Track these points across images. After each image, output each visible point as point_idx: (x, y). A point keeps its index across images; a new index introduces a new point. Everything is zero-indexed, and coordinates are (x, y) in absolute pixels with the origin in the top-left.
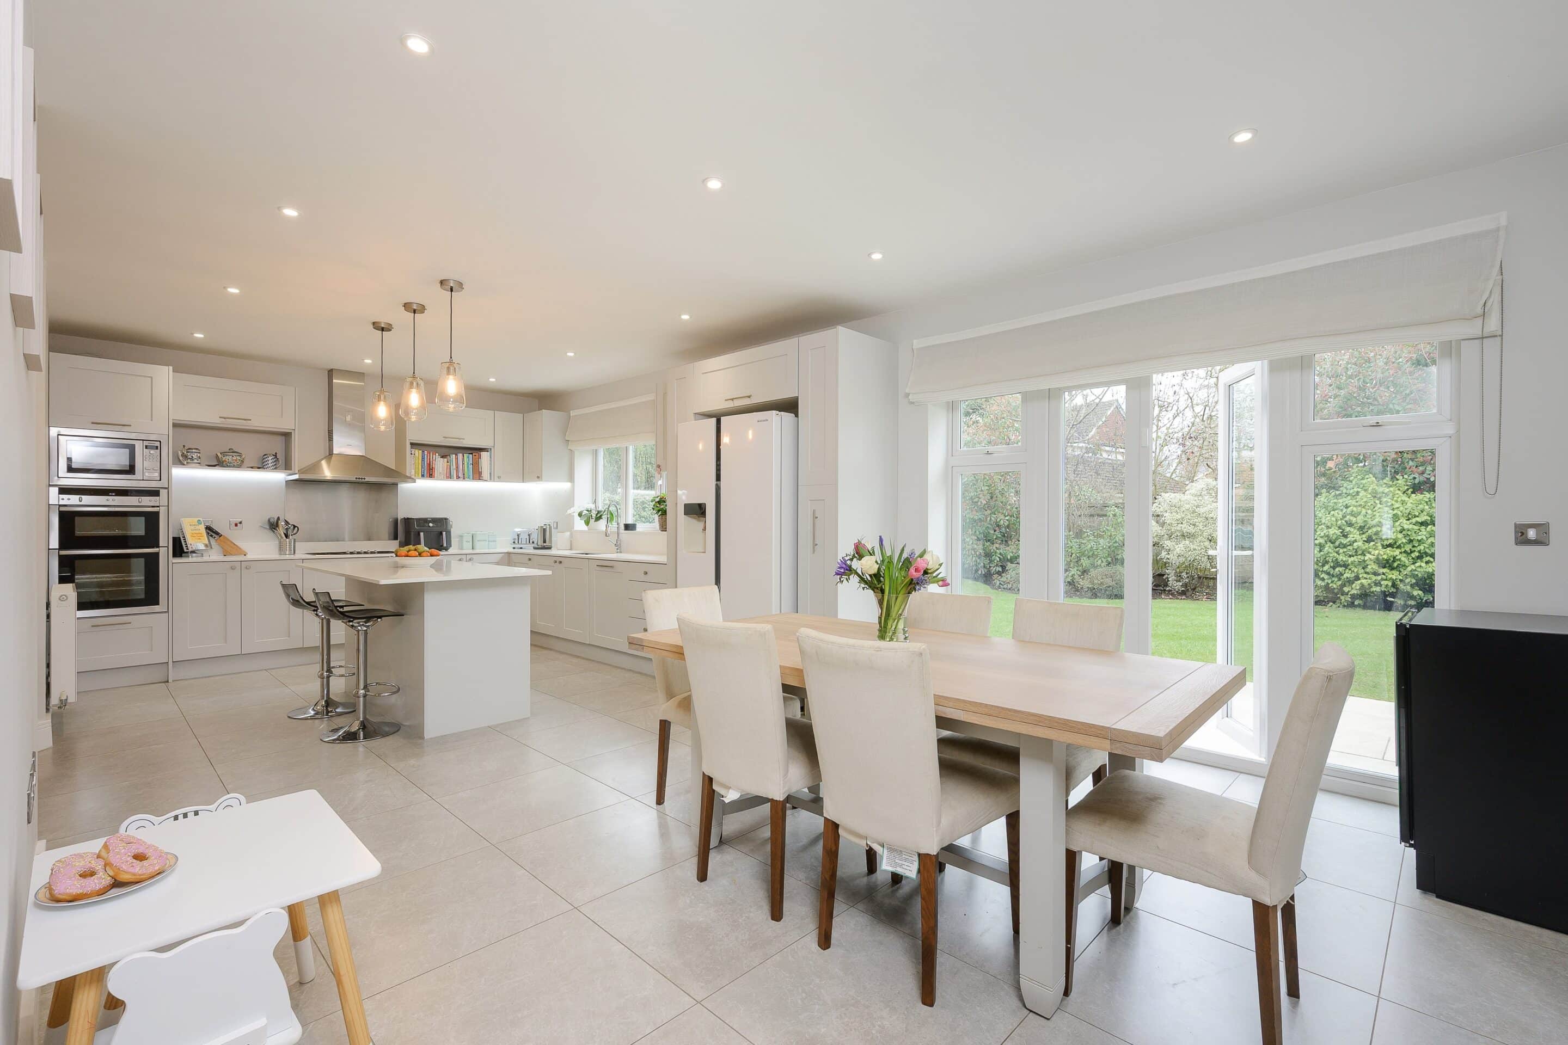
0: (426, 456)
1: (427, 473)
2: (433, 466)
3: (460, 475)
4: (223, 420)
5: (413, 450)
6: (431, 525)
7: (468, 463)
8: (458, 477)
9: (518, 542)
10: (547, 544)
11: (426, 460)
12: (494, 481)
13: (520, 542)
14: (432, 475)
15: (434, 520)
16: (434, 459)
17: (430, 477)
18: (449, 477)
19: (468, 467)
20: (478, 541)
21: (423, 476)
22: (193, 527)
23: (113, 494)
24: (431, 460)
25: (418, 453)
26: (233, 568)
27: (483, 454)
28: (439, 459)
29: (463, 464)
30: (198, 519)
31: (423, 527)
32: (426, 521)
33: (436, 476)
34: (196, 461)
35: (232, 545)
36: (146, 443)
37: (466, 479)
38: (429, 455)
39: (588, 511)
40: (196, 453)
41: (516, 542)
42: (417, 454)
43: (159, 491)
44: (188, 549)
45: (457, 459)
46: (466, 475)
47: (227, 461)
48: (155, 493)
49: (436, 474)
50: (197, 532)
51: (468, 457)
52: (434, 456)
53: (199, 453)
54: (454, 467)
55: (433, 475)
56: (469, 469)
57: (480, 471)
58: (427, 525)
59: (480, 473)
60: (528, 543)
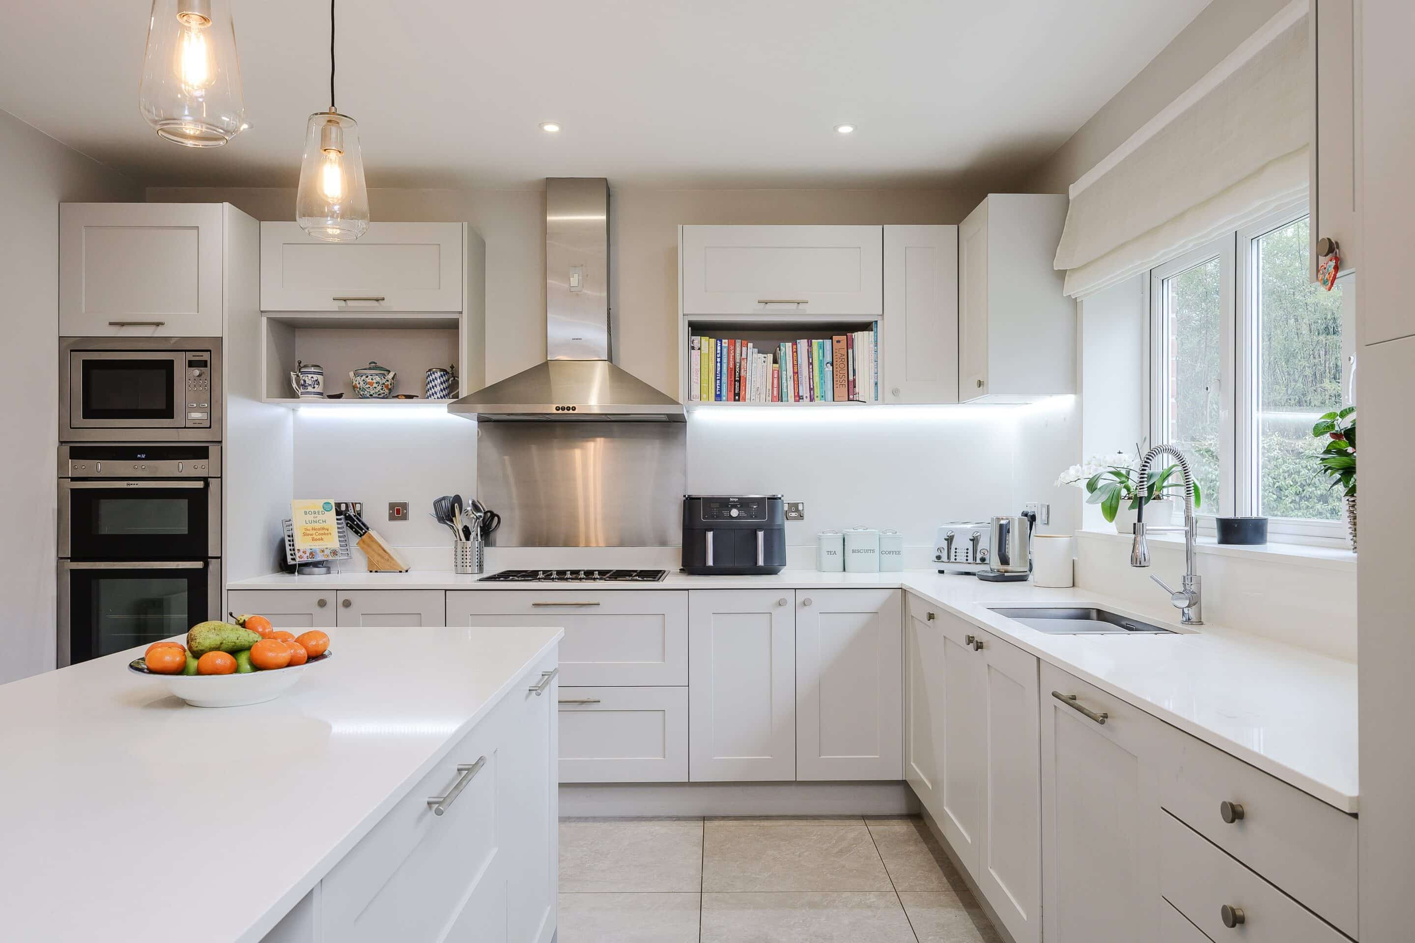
0: (725, 351)
1: (728, 391)
2: (743, 374)
3: (804, 391)
4: (342, 303)
5: (697, 339)
6: (734, 513)
7: (821, 362)
8: (798, 398)
9: (949, 558)
10: (1015, 566)
11: (725, 360)
12: (884, 403)
13: (952, 559)
14: (739, 394)
15: (744, 503)
16: (744, 356)
17: (735, 400)
18: (779, 397)
19: (821, 371)
20: (853, 551)
21: (718, 397)
22: (310, 517)
23: (143, 456)
24: (738, 360)
25: (707, 343)
26: (322, 603)
27: (859, 337)
28: (755, 355)
29: (811, 364)
30: (326, 501)
31: (718, 517)
32: (725, 503)
33: (748, 396)
34: (310, 389)
35: (381, 552)
36: (190, 356)
37: (817, 400)
38: (732, 348)
39: (1117, 474)
40: (315, 373)
41: (944, 557)
42: (705, 349)
43: (208, 447)
44: (294, 559)
45: (795, 352)
46: (817, 392)
47: (358, 386)
48: (200, 452)
49: (749, 391)
50: (317, 526)
51: (822, 347)
52: (744, 349)
53: (321, 374)
54: (790, 373)
55: (742, 393)
56: (823, 377)
57: (851, 378)
58: (725, 513)
59: (851, 386)
60: (971, 559)
